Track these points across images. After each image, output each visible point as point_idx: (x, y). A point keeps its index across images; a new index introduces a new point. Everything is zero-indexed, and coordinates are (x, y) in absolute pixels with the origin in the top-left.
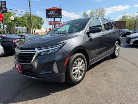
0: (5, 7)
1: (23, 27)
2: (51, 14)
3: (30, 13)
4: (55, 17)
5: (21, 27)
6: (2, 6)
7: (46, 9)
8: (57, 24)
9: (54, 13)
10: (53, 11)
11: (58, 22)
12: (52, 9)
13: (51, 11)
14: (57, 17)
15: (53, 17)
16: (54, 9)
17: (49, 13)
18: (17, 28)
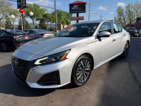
0: (25, 2)
1: (53, 22)
2: (74, 9)
3: (55, 8)
4: (78, 12)
5: (51, 22)
6: (22, 2)
7: (69, 4)
8: (79, 20)
9: (77, 8)
10: (77, 6)
11: (81, 18)
12: (76, 3)
13: (75, 6)
14: (80, 11)
15: (77, 12)
16: (78, 3)
17: (73, 7)
18: (48, 24)
